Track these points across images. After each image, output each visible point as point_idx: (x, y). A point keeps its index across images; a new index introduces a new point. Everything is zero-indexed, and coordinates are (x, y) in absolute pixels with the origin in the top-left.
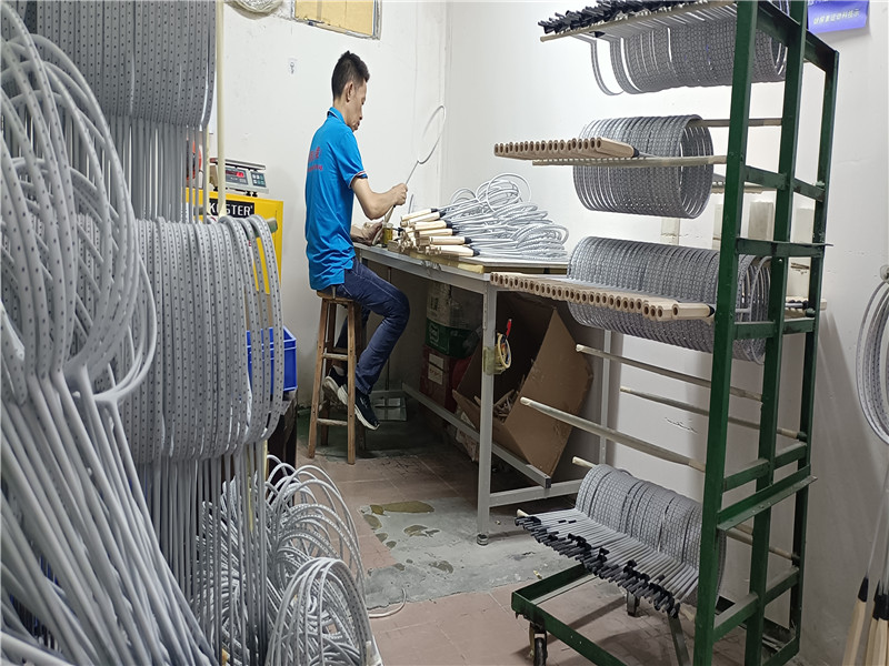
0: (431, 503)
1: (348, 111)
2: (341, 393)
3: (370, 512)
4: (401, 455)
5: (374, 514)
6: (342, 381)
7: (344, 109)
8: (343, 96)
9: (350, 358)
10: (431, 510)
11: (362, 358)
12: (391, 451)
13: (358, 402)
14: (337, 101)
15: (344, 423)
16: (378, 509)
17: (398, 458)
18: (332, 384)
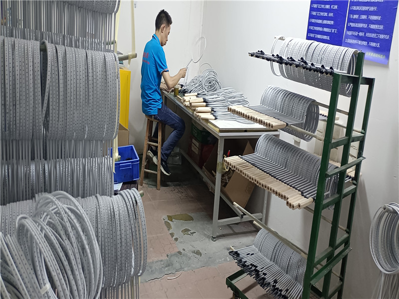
0: (192, 215)
1: (162, 37)
2: (155, 159)
3: (167, 220)
4: (179, 185)
5: (169, 221)
6: (155, 153)
7: (160, 36)
8: (160, 30)
9: (159, 145)
10: (192, 220)
11: (164, 146)
12: (175, 183)
13: (162, 164)
14: (157, 31)
15: (156, 173)
16: (170, 218)
17: (178, 187)
18: (151, 154)
